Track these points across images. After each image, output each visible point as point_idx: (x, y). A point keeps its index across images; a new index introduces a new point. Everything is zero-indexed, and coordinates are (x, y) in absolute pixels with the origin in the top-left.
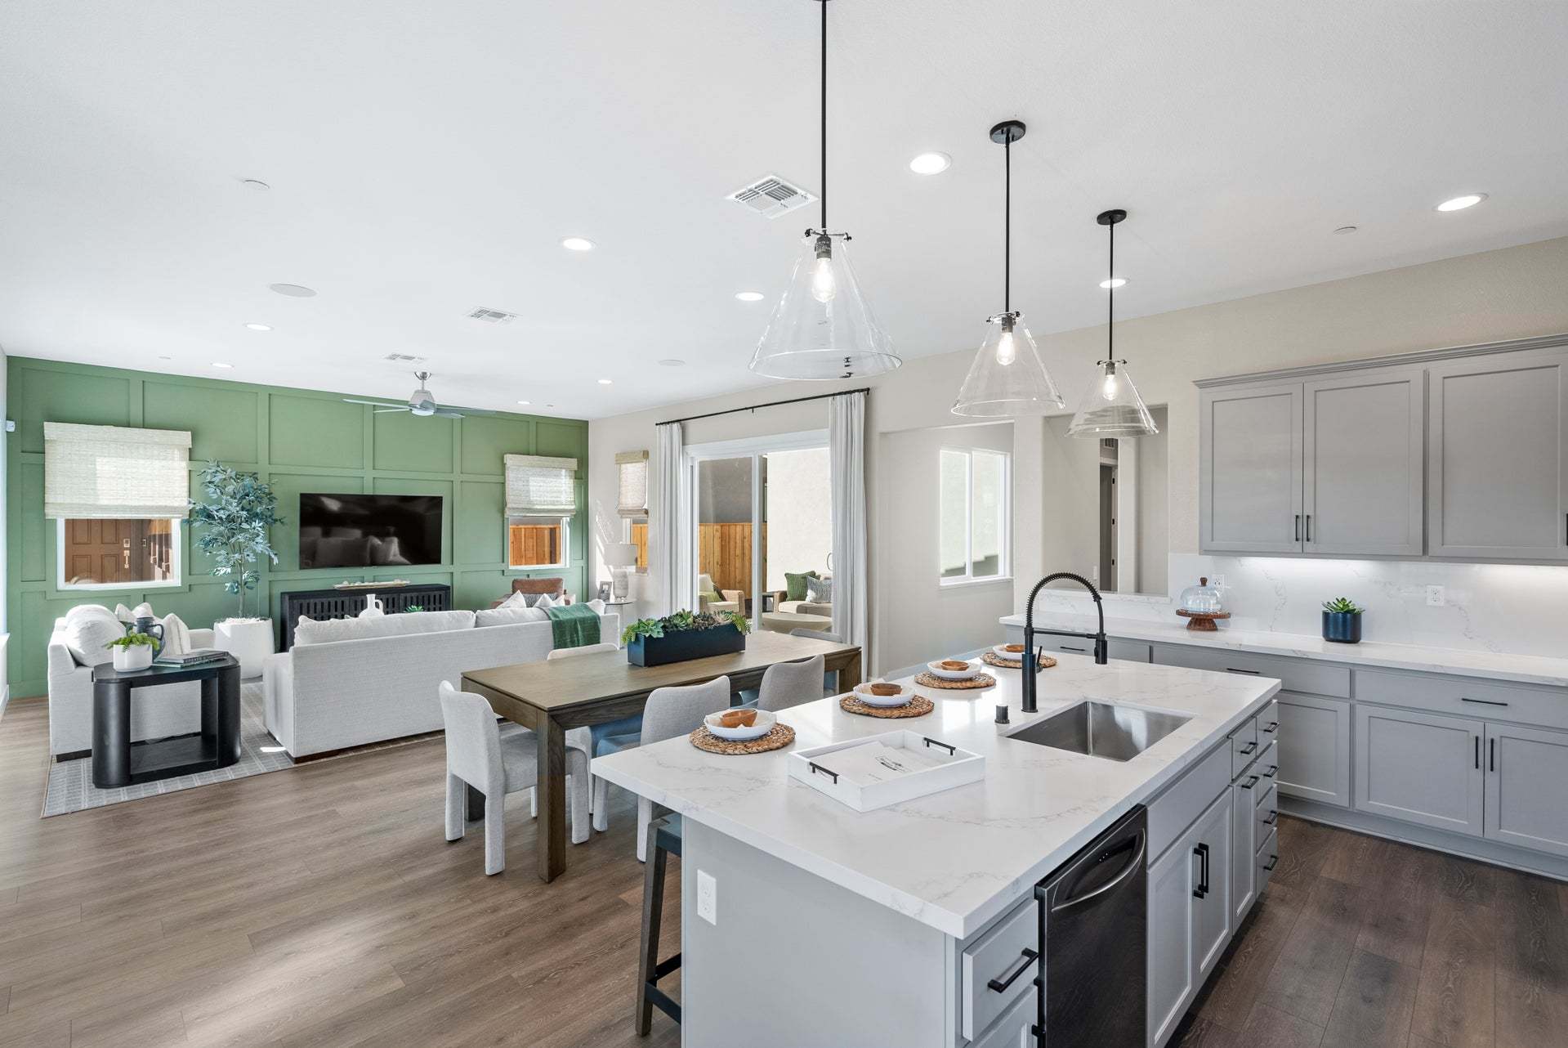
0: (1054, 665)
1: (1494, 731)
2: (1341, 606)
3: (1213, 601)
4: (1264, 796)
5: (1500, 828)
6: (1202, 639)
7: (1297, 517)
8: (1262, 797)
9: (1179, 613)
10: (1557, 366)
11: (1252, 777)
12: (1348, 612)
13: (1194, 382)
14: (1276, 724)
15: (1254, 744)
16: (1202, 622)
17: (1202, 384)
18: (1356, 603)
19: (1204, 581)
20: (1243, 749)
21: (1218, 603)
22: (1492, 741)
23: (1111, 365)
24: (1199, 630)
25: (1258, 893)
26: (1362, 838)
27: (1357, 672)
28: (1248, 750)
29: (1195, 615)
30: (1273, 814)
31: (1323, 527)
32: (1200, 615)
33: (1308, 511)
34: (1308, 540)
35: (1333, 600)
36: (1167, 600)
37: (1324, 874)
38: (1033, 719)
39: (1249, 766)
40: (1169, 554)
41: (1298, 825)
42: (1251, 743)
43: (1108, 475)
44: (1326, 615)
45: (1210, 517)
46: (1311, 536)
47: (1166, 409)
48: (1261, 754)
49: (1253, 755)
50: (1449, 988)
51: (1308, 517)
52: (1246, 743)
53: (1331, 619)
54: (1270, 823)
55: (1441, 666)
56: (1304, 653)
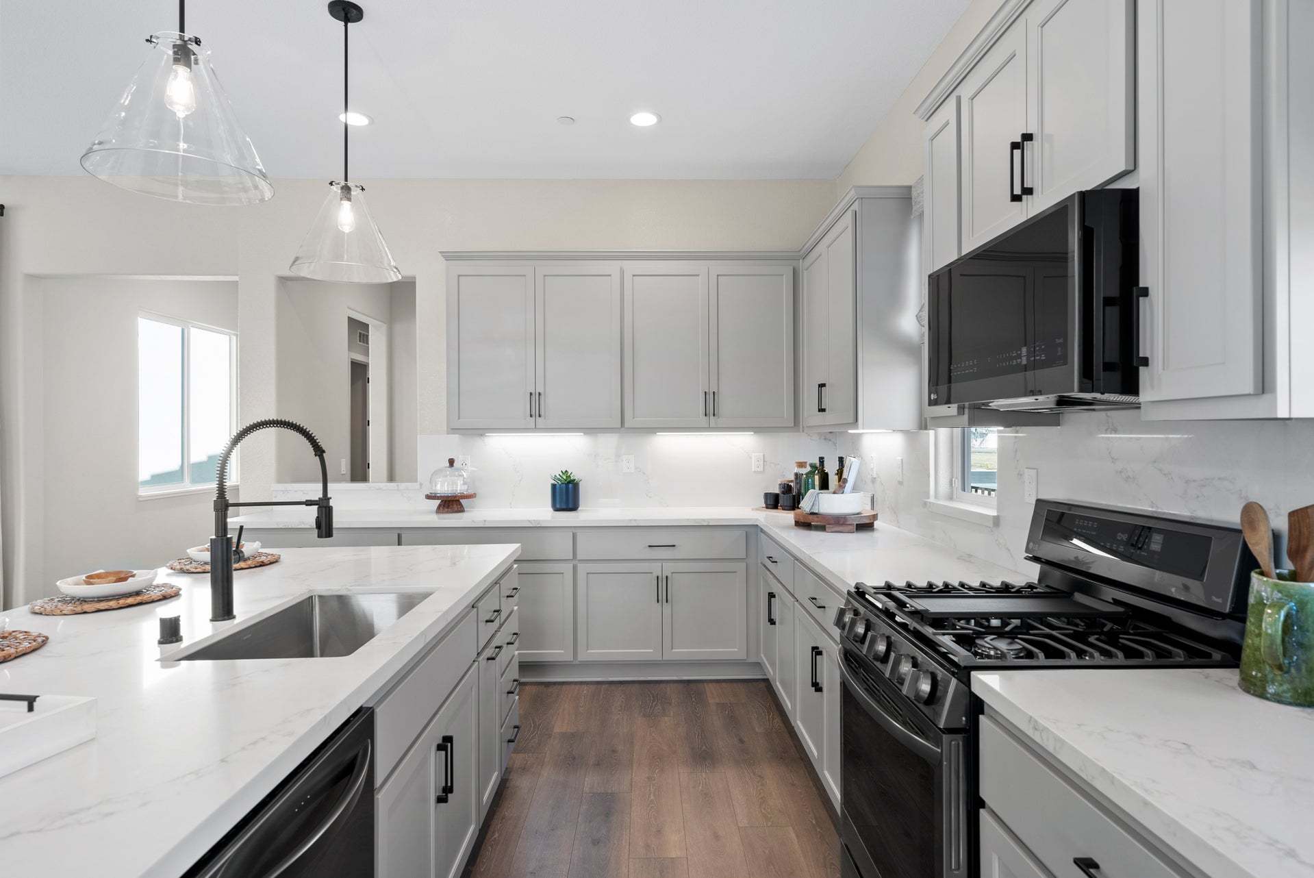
0: (276, 562)
1: (668, 569)
2: (565, 478)
3: (460, 482)
4: (507, 667)
5: (672, 649)
6: (451, 520)
7: (531, 394)
8: (505, 670)
9: (429, 497)
10: (698, 275)
11: (496, 647)
12: (569, 482)
13: (440, 252)
14: (516, 589)
15: (497, 611)
16: (450, 504)
17: (449, 256)
18: (576, 476)
19: (451, 462)
20: (488, 618)
21: (465, 483)
22: (667, 577)
23: (346, 189)
24: (447, 512)
25: (504, 769)
26: (583, 686)
27: (578, 534)
28: (492, 618)
29: (444, 497)
30: (515, 683)
31: (551, 403)
32: (448, 497)
33: (540, 389)
34: (540, 416)
35: (558, 473)
36: (416, 485)
37: (557, 730)
38: (227, 628)
39: (493, 636)
40: (418, 436)
41: (534, 689)
42: (495, 611)
43: (359, 372)
44: (554, 486)
45: (456, 395)
46: (542, 413)
47: (415, 283)
48: (505, 621)
49: (496, 624)
50: (652, 801)
51: (540, 394)
52: (491, 612)
53: (558, 490)
54: (513, 693)
55: (635, 520)
56: (539, 522)
